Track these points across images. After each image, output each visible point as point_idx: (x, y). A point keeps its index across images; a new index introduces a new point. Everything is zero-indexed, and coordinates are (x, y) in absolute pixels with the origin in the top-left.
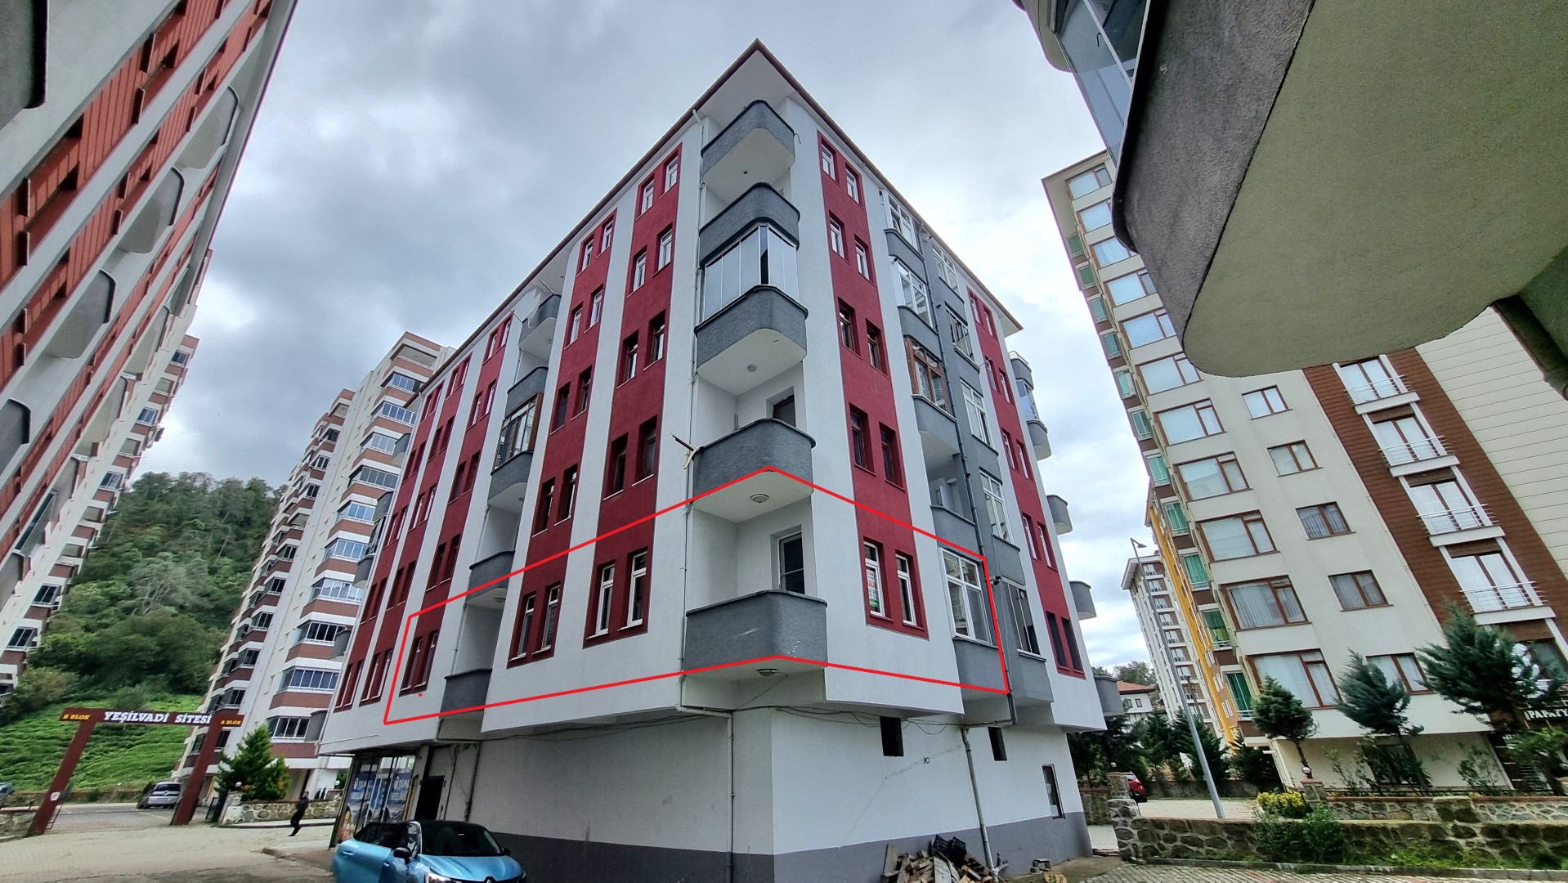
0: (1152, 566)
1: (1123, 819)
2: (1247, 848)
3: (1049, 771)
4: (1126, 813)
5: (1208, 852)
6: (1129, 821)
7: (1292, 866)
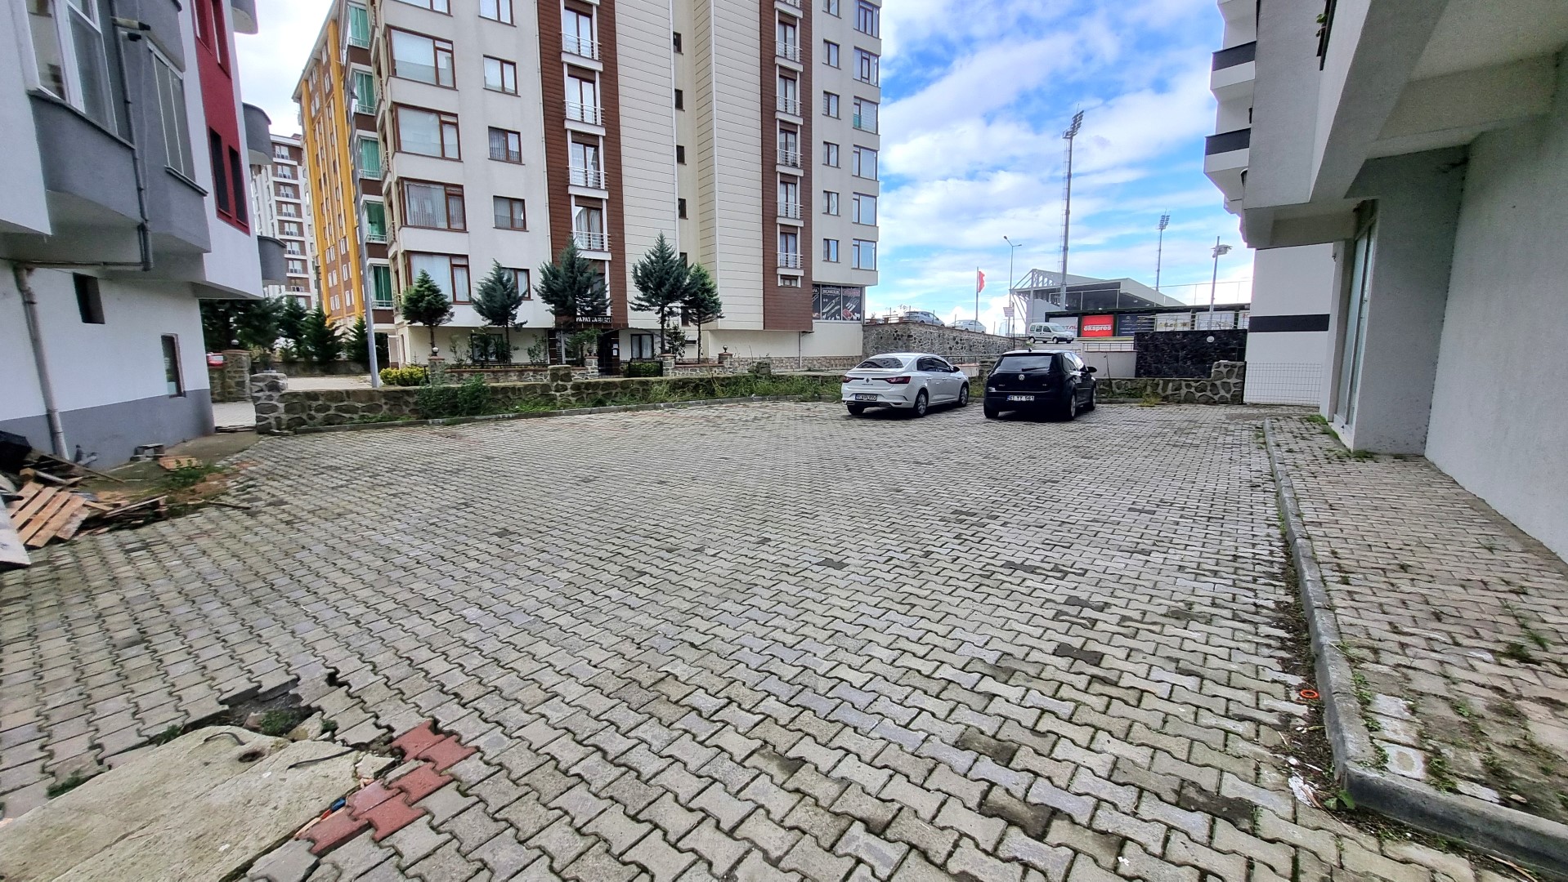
0: (287, 149)
1: (268, 393)
2: (401, 411)
3: (170, 344)
4: (274, 386)
5: (362, 417)
6: (276, 395)
7: (441, 421)
